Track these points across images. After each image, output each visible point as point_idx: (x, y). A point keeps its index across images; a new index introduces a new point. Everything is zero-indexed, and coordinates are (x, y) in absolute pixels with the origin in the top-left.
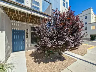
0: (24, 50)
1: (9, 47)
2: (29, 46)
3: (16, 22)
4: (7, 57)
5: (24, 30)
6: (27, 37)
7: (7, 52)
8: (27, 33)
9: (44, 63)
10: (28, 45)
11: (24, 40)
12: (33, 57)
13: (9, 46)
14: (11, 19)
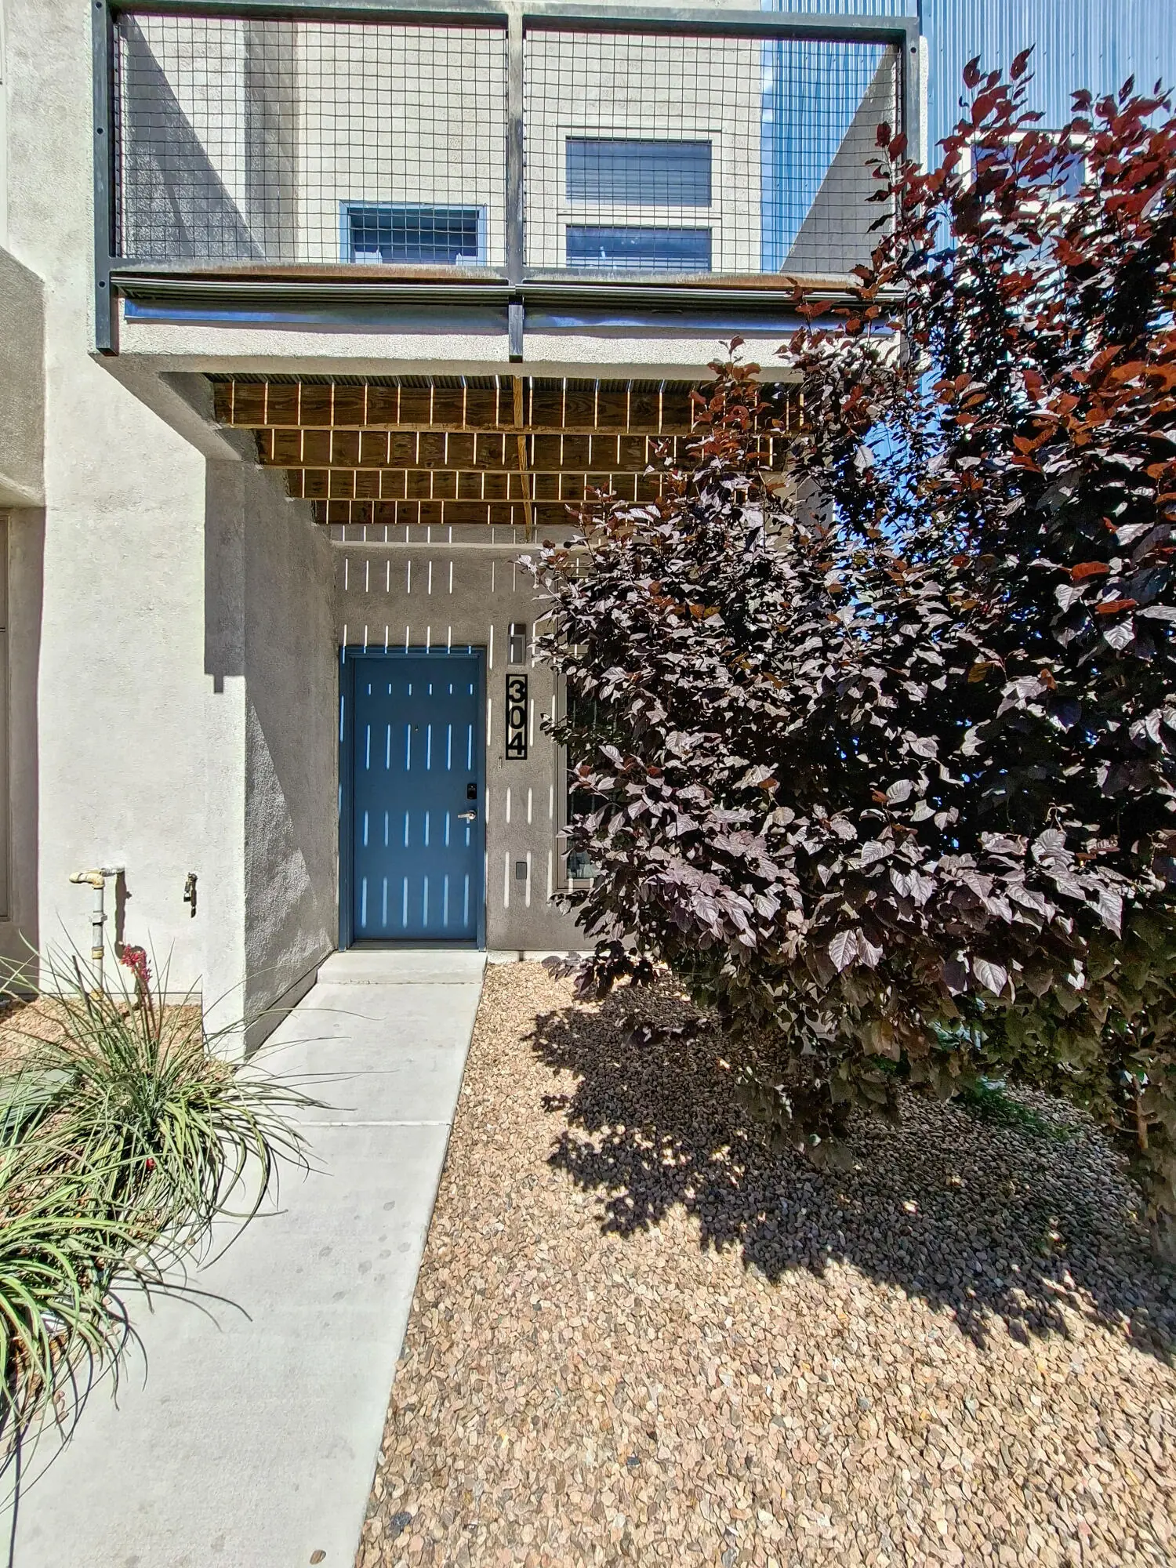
0: (469, 937)
1: (296, 866)
2: (538, 891)
3: (386, 544)
4: (264, 997)
5: (469, 639)
6: (518, 747)
7: (267, 928)
8: (519, 688)
9: (713, 1234)
10: (520, 869)
11: (474, 793)
12: (567, 1083)
13: (298, 858)
14: (320, 520)
